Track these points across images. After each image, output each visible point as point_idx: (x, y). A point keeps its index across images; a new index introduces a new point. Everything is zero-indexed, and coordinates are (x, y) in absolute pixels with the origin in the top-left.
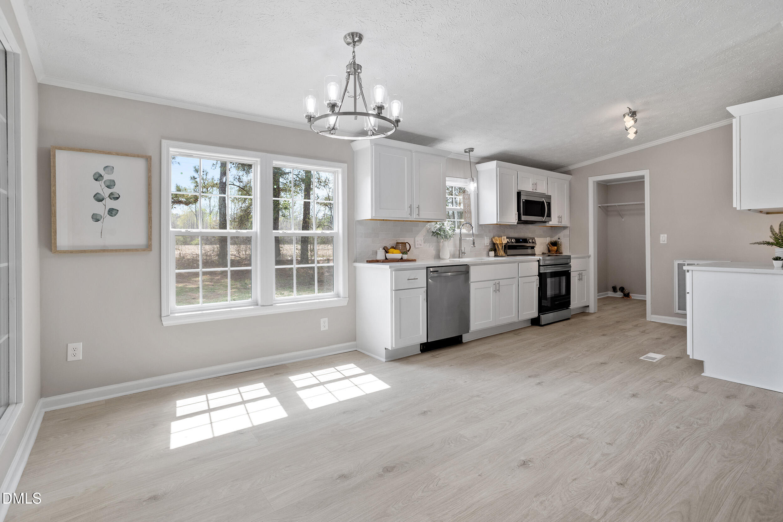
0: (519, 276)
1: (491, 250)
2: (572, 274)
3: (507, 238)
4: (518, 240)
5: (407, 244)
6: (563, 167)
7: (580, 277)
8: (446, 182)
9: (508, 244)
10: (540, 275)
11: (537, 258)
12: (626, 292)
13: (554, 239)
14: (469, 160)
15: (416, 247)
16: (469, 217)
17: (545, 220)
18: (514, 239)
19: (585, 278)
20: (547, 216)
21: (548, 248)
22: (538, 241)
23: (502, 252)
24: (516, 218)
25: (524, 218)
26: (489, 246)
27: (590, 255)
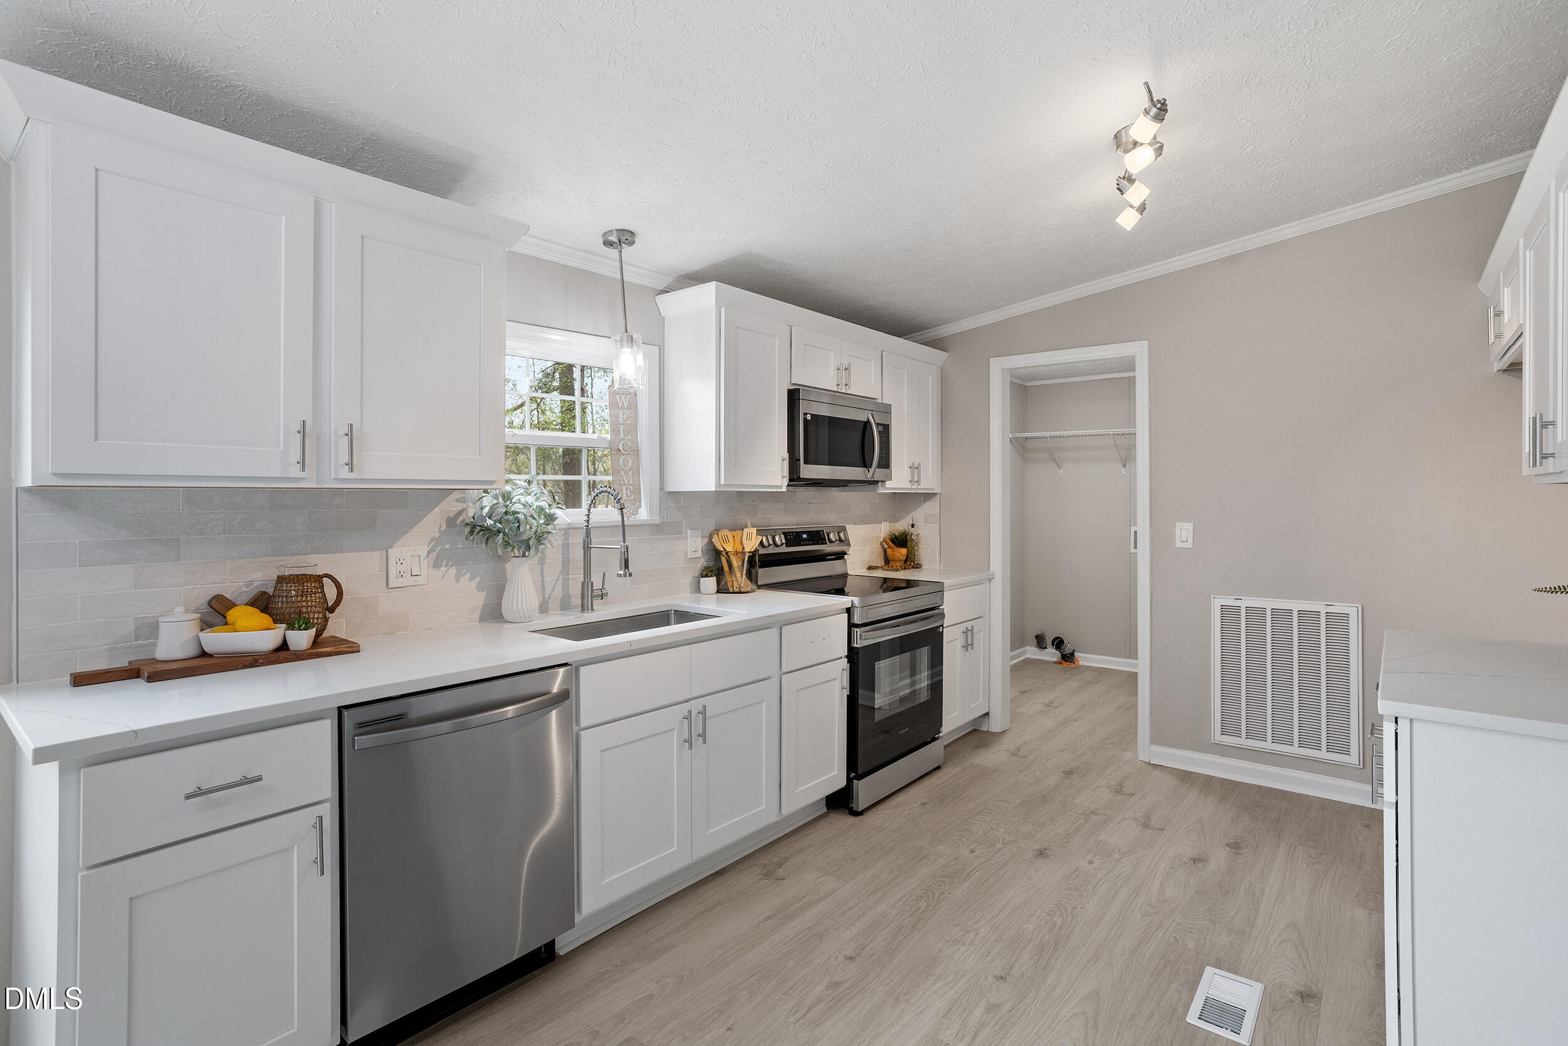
0: (784, 669)
1: (706, 572)
2: (948, 635)
3: (759, 532)
4: (793, 538)
5: (326, 580)
6: (924, 329)
7: (967, 639)
8: (507, 343)
9: (762, 551)
10: (853, 654)
11: (844, 601)
12: (1068, 648)
13: (901, 526)
14: (619, 277)
15: (390, 587)
16: (631, 469)
17: (873, 477)
18: (782, 536)
19: (979, 639)
20: (879, 466)
21: (885, 551)
22: (854, 532)
23: (740, 578)
24: (782, 473)
25: (809, 471)
26: (703, 560)
27: (994, 574)
